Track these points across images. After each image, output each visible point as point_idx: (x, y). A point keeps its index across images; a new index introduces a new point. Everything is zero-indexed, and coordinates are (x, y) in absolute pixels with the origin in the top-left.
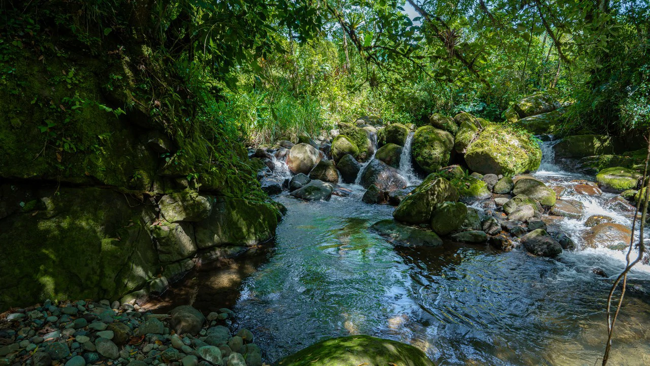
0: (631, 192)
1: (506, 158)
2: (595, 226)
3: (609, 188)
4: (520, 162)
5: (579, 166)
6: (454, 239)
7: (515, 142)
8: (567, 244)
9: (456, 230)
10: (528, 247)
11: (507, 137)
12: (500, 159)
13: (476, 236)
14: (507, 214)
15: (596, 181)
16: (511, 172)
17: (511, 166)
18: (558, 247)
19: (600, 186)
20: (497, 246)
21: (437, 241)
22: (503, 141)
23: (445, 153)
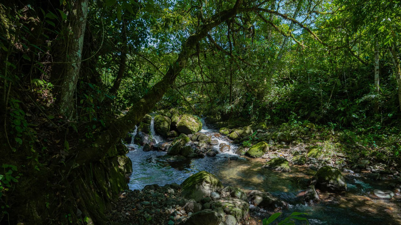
0: (228, 135)
1: (192, 127)
2: (222, 146)
3: (223, 134)
4: (196, 128)
5: (213, 126)
6: (189, 157)
7: (194, 121)
8: (217, 152)
9: (188, 154)
10: (208, 155)
11: (191, 119)
12: (191, 128)
13: (195, 155)
14: (199, 147)
15: (219, 132)
16: (194, 132)
17: (194, 130)
18: (216, 153)
19: (221, 134)
20: (202, 157)
21: (185, 159)
22: (190, 121)
23: (168, 126)
